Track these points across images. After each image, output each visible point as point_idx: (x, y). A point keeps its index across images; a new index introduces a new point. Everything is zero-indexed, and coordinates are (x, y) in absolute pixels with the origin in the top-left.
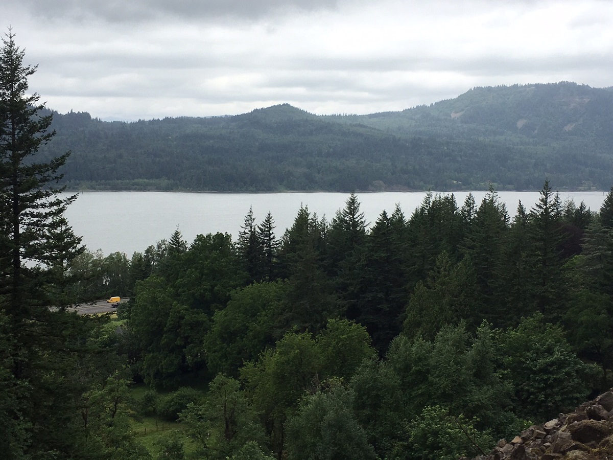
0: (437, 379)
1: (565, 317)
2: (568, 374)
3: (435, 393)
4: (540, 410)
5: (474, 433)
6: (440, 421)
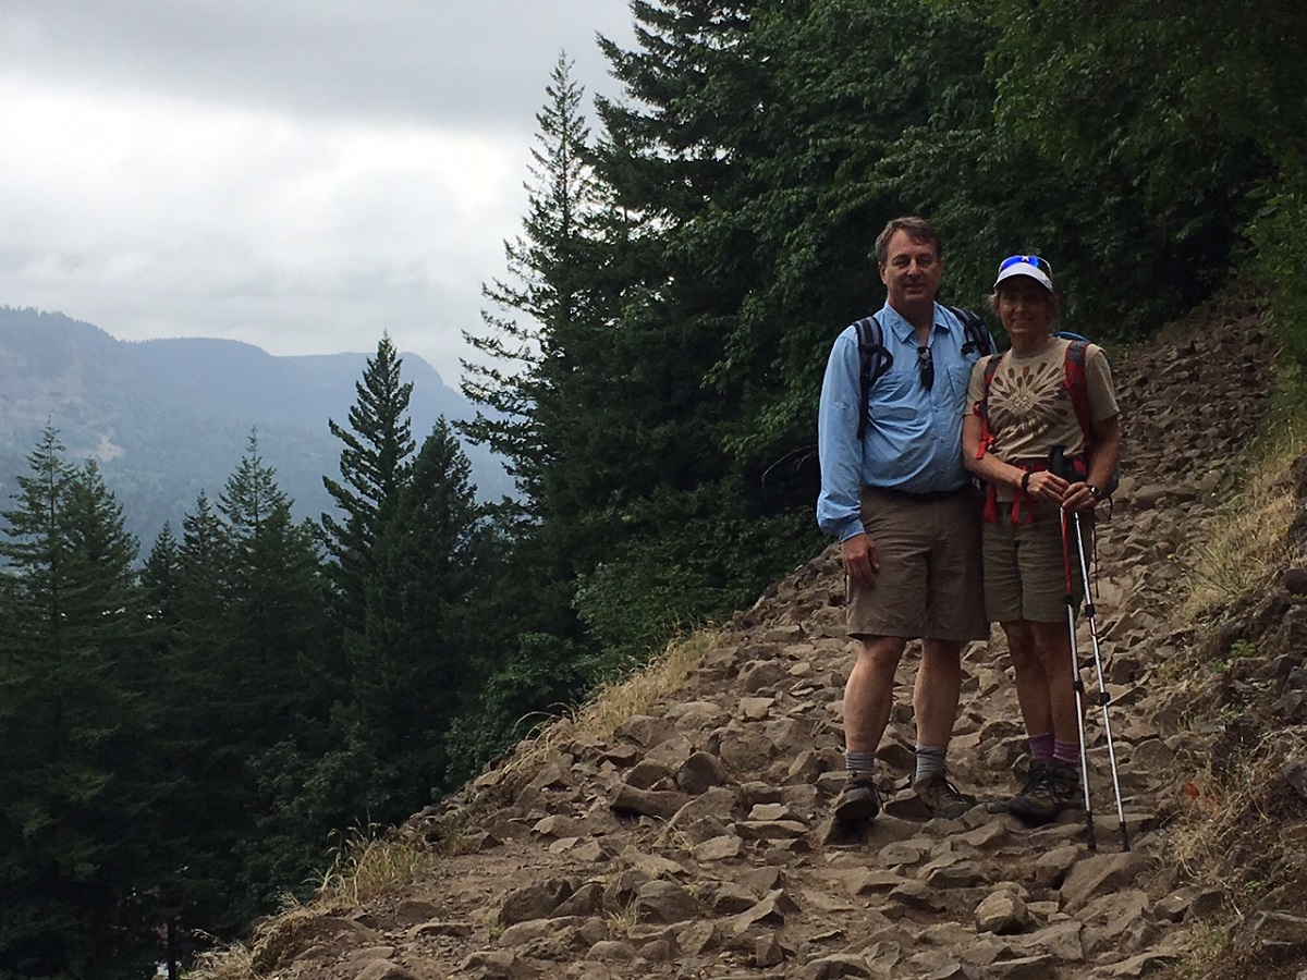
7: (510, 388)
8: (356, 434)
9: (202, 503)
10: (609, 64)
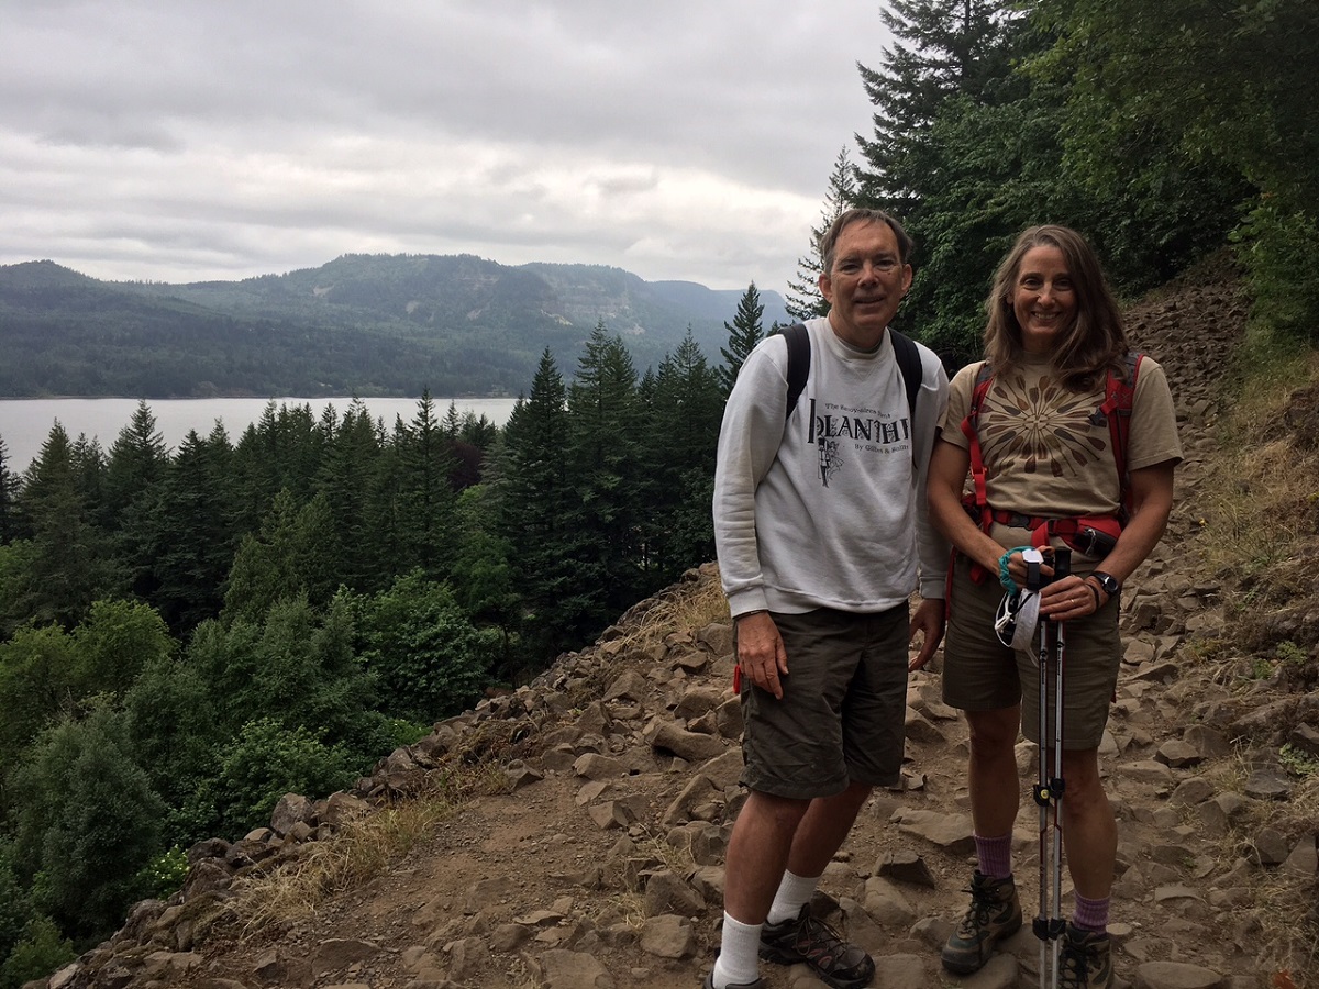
0: (266, 679)
1: (455, 571)
2: (457, 647)
3: (263, 700)
4: (421, 700)
5: (319, 751)
6: (270, 739)
7: (808, 309)
8: (736, 328)
9: (667, 357)
10: (860, 149)
